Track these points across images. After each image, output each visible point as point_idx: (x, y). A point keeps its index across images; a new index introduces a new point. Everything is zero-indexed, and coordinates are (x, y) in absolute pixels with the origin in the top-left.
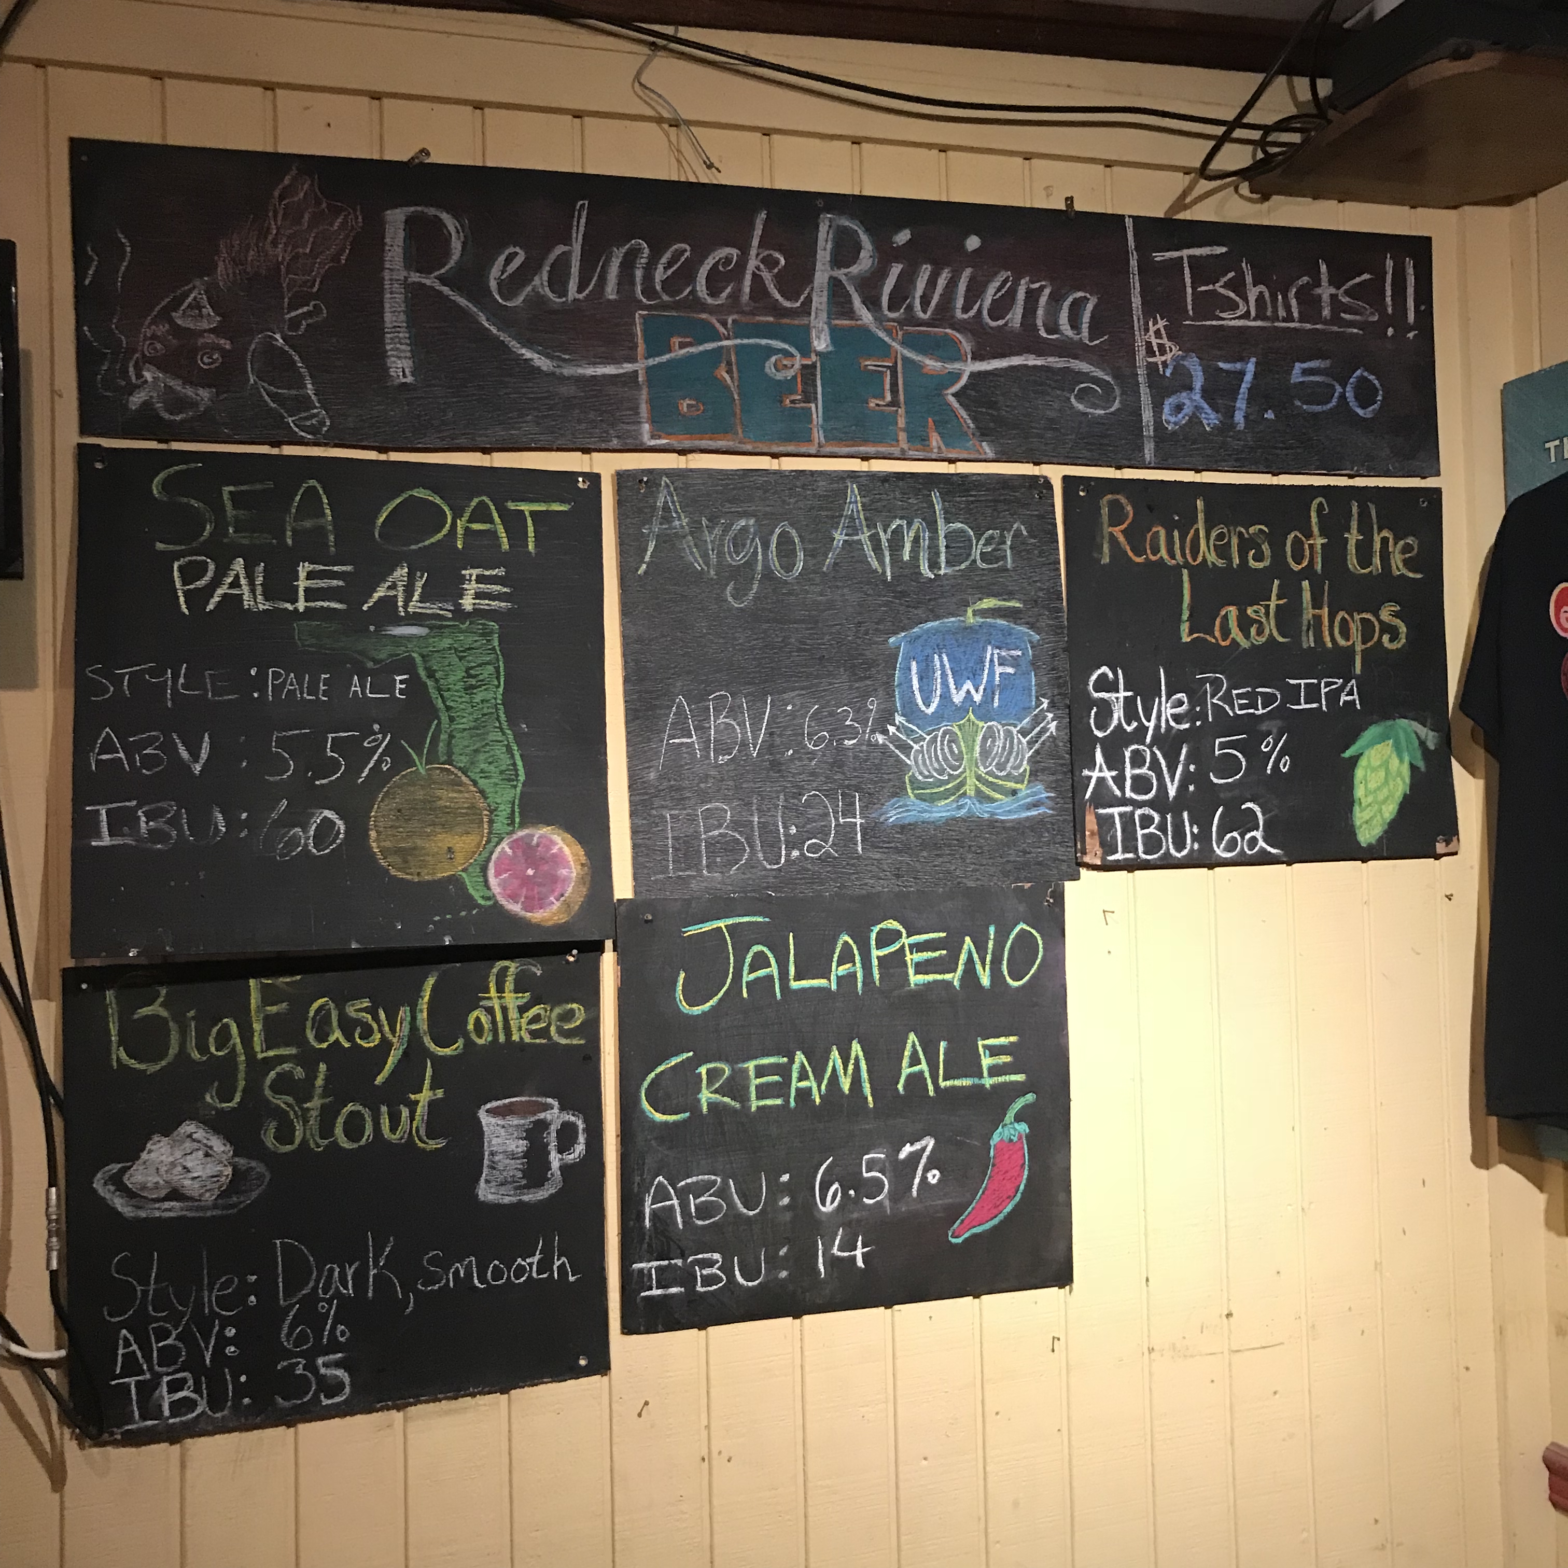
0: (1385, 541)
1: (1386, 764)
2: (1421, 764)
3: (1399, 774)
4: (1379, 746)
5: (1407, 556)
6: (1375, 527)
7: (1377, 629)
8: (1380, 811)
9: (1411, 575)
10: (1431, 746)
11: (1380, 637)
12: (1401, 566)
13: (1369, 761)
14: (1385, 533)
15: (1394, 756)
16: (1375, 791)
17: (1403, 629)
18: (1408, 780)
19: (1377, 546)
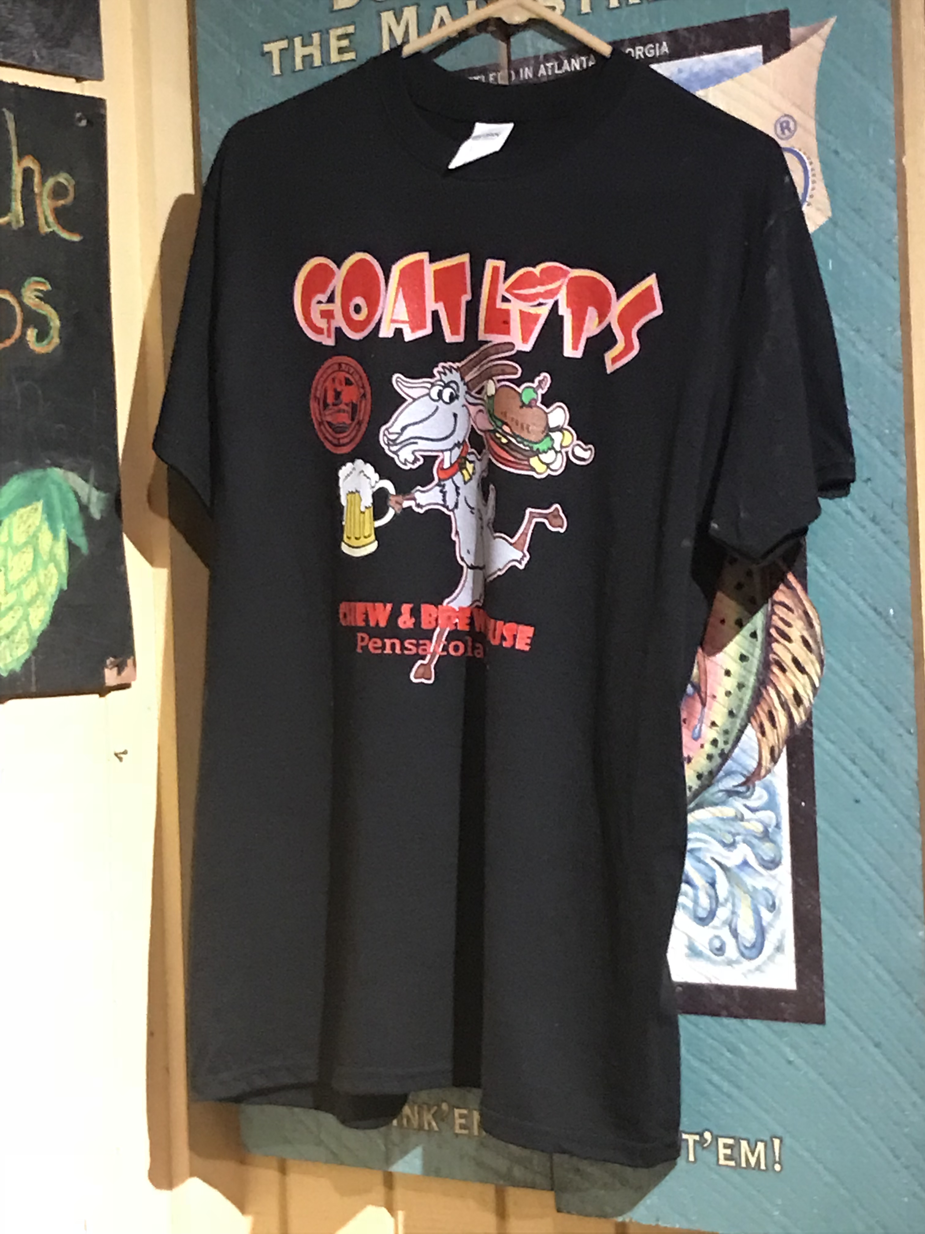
0: (27, 174)
1: (33, 540)
2: (82, 542)
3: (52, 558)
4: (22, 511)
5: (61, 202)
6: (14, 150)
7: (19, 318)
8: (26, 618)
9: (65, 235)
10: (96, 513)
11: (24, 334)
12: (51, 219)
13: (10, 535)
14: (29, 162)
15: (45, 526)
16: (19, 585)
17: (55, 322)
18: (64, 568)
19: (17, 182)
